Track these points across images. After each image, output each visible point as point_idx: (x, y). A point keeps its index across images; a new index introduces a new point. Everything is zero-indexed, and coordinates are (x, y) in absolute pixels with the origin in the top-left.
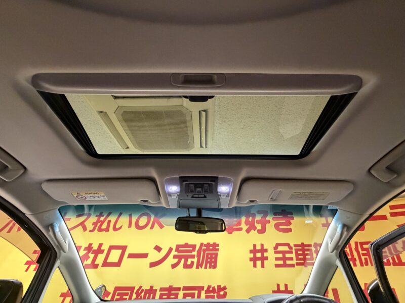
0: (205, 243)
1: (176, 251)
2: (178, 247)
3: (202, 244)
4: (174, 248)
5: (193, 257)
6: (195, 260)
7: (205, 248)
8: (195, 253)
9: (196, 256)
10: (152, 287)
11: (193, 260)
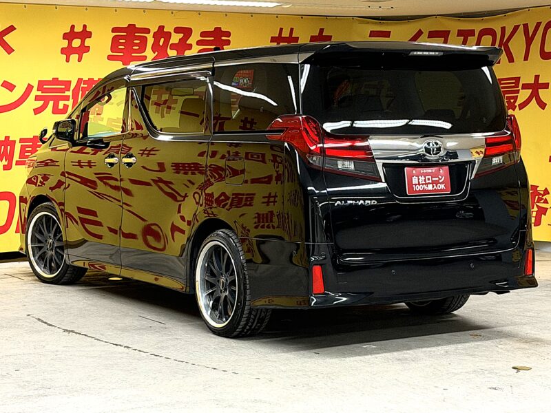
0: (86, 78)
1: (38, 90)
2: (41, 84)
3: (80, 80)
4: (36, 86)
5: (67, 98)
6: (70, 103)
7: (86, 86)
8: (69, 93)
9: (71, 97)
10: (7, 138)
11: (66, 103)
